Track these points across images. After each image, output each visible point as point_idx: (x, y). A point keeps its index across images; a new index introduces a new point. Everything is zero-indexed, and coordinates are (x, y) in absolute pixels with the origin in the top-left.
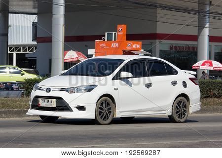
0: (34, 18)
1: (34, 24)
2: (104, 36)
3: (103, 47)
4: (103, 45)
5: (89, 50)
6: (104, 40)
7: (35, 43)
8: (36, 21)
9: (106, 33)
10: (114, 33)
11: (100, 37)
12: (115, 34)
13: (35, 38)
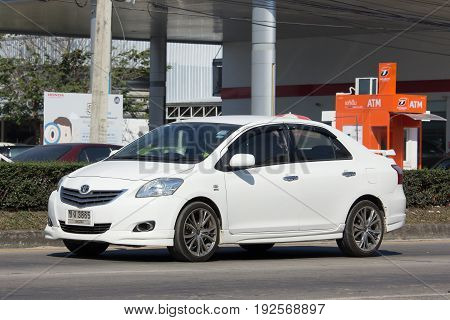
0: (216, 51)
1: (215, 62)
2: (353, 85)
3: (350, 107)
4: (352, 102)
5: (323, 113)
6: (353, 92)
7: (218, 99)
8: (220, 56)
9: (357, 80)
10: (371, 79)
11: (345, 87)
12: (374, 81)
13: (218, 89)
